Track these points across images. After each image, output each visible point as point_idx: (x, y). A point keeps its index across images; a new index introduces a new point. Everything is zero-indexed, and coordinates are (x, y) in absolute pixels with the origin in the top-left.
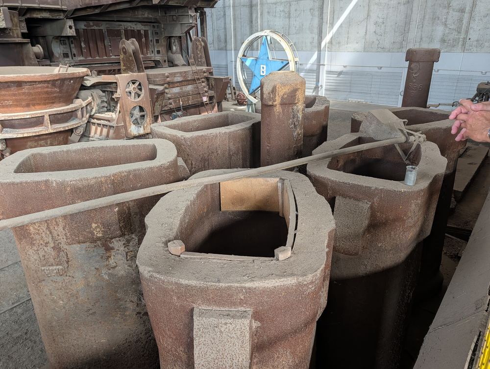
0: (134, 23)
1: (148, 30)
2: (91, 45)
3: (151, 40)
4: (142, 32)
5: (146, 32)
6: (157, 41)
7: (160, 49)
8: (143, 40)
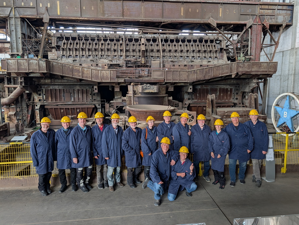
0: (225, 85)
1: (232, 89)
2: (202, 95)
3: (233, 93)
4: (229, 89)
5: (231, 89)
6: (237, 94)
7: (238, 98)
8: (229, 93)
